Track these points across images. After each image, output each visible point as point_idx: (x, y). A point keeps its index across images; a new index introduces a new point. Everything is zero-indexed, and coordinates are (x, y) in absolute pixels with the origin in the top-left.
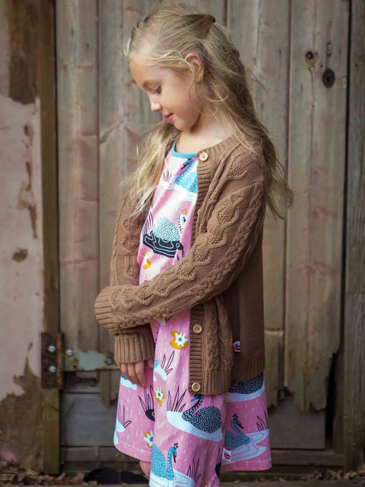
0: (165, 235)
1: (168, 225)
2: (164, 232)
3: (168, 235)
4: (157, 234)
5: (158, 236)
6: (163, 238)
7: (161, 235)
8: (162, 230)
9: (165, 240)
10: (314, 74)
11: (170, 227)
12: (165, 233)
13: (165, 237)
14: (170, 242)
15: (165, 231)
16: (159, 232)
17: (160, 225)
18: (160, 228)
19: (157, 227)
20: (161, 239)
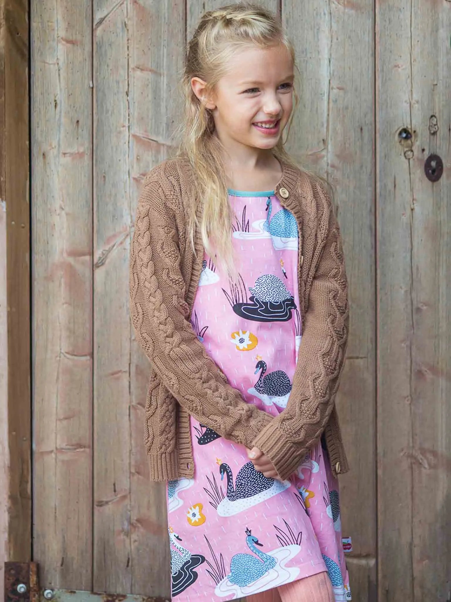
0: (275, 296)
1: (276, 283)
2: (273, 293)
3: (278, 295)
4: (264, 297)
5: (266, 300)
6: (273, 300)
7: (269, 297)
8: (269, 290)
9: (275, 302)
10: (411, 160)
11: (277, 285)
13: (275, 298)
14: (281, 302)
15: (274, 291)
16: (266, 295)
17: (264, 286)
18: (266, 289)
19: (260, 290)
20: (270, 302)
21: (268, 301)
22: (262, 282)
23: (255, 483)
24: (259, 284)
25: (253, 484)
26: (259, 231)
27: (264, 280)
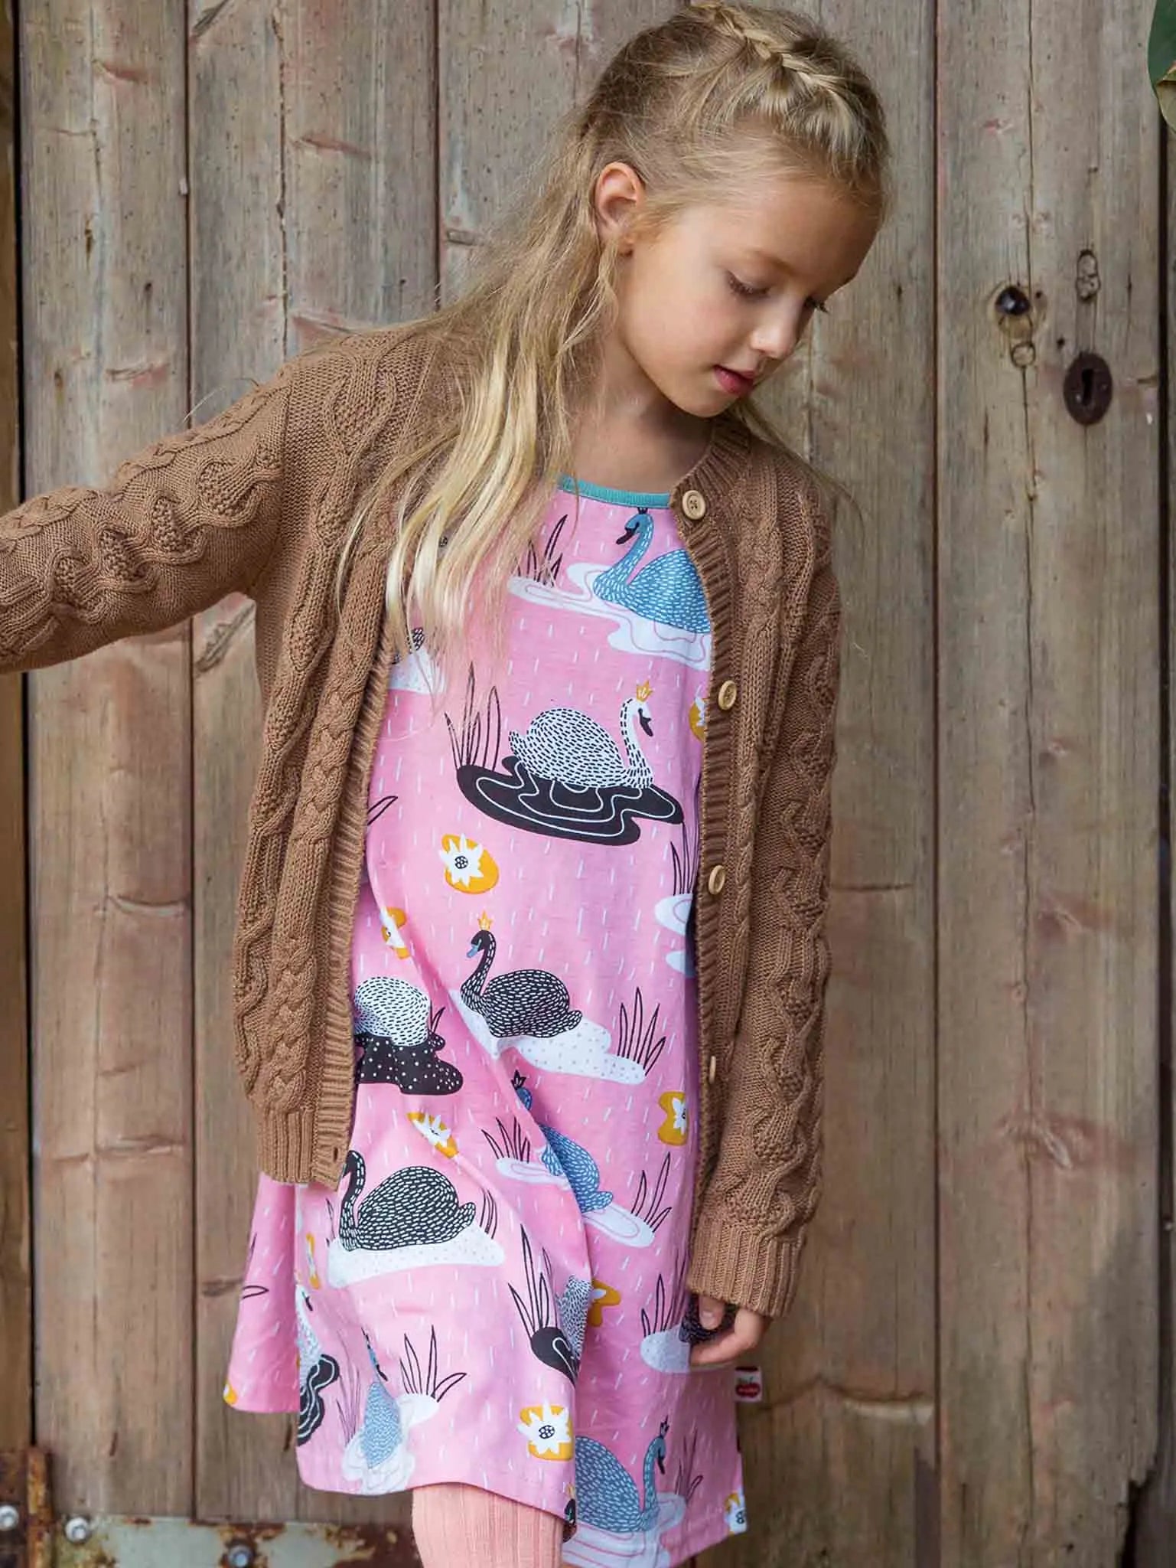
1: (588, 737)
2: (572, 760)
3: (587, 768)
4: (544, 765)
5: (548, 774)
6: (567, 780)
7: (558, 768)
8: (563, 751)
9: (573, 787)
11: (592, 741)
12: (576, 761)
13: (574, 775)
14: (592, 790)
15: (575, 755)
16: (549, 761)
17: (550, 738)
18: (556, 748)
19: (538, 744)
20: (558, 784)
21: (552, 777)
22: (551, 725)
23: (404, 1220)
24: (539, 730)
25: (399, 1221)
26: (581, 592)
27: (555, 722)
